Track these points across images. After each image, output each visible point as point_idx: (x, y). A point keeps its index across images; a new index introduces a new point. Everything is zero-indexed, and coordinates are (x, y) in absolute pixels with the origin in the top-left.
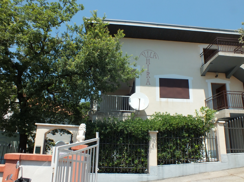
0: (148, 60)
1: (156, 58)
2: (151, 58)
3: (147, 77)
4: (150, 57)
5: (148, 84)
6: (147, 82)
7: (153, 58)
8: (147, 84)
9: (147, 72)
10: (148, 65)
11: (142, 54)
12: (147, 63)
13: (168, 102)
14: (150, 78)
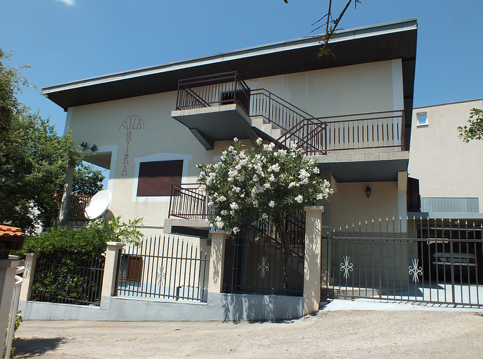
0: (129, 133)
1: (141, 128)
2: (134, 129)
3: (125, 163)
4: (132, 128)
5: (124, 174)
6: (124, 171)
7: (137, 128)
8: (122, 175)
9: (125, 155)
10: (128, 142)
11: (123, 125)
12: (127, 140)
13: (147, 202)
14: (128, 163)
